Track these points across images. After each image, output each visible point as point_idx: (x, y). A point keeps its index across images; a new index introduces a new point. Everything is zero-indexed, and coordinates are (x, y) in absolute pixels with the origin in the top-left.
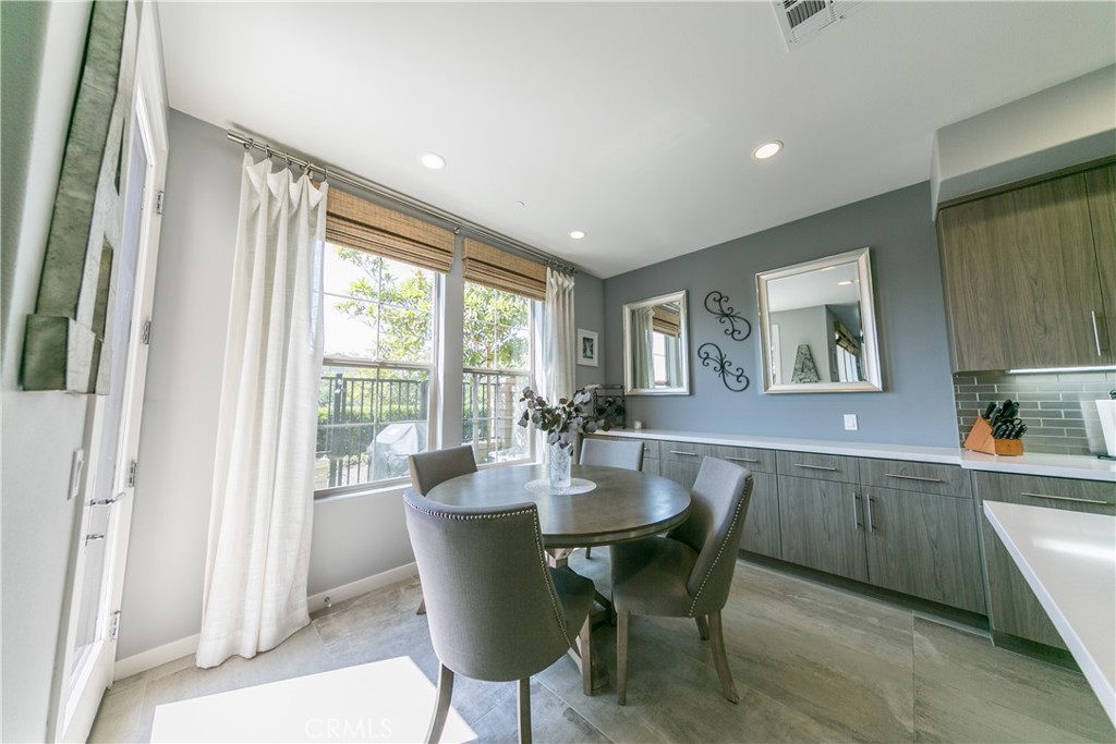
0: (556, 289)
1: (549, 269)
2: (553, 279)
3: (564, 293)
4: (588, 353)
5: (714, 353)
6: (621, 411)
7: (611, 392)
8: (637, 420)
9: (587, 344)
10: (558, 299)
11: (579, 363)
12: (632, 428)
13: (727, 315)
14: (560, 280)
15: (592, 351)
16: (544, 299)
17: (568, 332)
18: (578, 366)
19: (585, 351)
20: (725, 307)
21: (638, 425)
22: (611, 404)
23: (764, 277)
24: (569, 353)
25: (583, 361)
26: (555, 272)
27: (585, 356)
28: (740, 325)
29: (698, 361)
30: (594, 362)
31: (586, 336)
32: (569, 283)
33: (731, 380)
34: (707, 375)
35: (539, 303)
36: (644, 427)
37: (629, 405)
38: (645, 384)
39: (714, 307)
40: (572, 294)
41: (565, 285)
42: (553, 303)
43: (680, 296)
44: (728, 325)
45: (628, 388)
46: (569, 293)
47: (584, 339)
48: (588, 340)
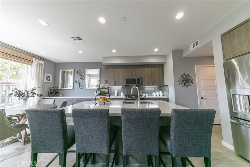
0: (36, 63)
1: (34, 58)
2: (35, 61)
3: (40, 64)
4: (48, 79)
5: (78, 82)
6: (58, 93)
8: (61, 95)
9: (48, 77)
10: (37, 66)
12: (59, 96)
13: (81, 75)
14: (38, 62)
15: (50, 79)
16: (32, 65)
17: (40, 74)
18: (44, 82)
19: (47, 79)
20: (81, 73)
21: (61, 96)
22: (54, 91)
23: (87, 70)
24: (40, 79)
26: (36, 59)
28: (83, 77)
29: (75, 83)
30: (51, 81)
33: (81, 87)
34: (76, 86)
35: (30, 66)
36: (63, 96)
37: (60, 92)
39: (79, 73)
40: (43, 65)
41: (41, 62)
42: (35, 66)
43: (73, 70)
44: (81, 77)
45: (60, 88)
46: (42, 65)
47: (47, 76)
48: (49, 76)
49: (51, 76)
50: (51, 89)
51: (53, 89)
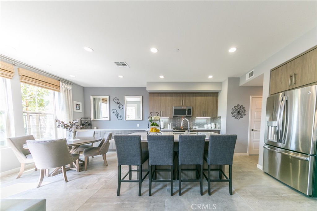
0: (64, 89)
1: (61, 82)
2: (63, 86)
3: (68, 90)
5: (115, 111)
6: (91, 125)
7: (86, 120)
8: (95, 126)
9: (77, 106)
10: (65, 91)
11: (74, 111)
13: (118, 103)
14: (66, 87)
15: (79, 108)
16: (59, 91)
17: (69, 102)
19: (77, 107)
21: (95, 128)
22: (86, 123)
23: (126, 97)
24: (70, 108)
25: (75, 110)
26: (63, 83)
27: (77, 109)
28: (121, 106)
29: (112, 113)
30: (81, 111)
32: (70, 87)
33: (119, 117)
34: (114, 116)
35: (56, 93)
36: (97, 128)
37: (93, 123)
38: (99, 117)
39: (116, 101)
40: (71, 91)
41: (68, 88)
42: (63, 93)
43: (107, 97)
44: (118, 106)
45: (92, 119)
46: (70, 90)
47: (76, 104)
48: (78, 104)
49: (81, 104)
50: (82, 120)
51: (84, 120)
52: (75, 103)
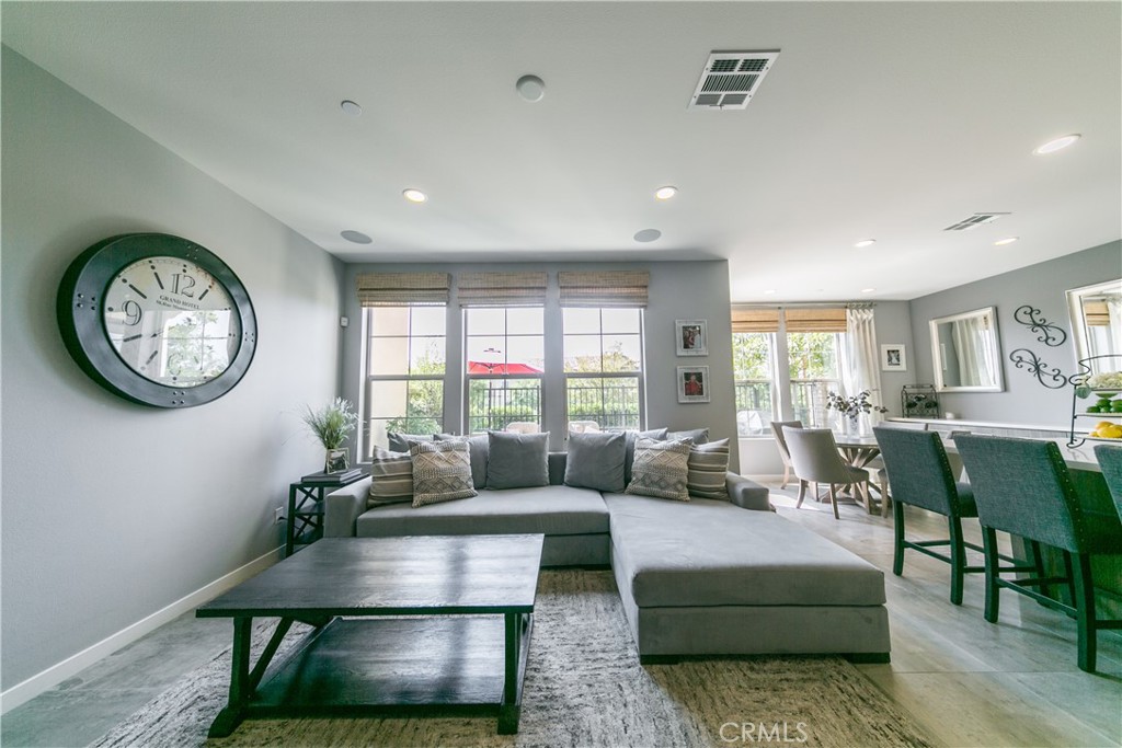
0: (855, 323)
1: (848, 311)
2: (852, 317)
3: (864, 322)
4: (895, 360)
6: (936, 405)
7: (923, 390)
8: (950, 411)
9: (892, 355)
10: (858, 328)
12: (945, 418)
13: (1039, 325)
14: (859, 316)
15: (898, 360)
16: (846, 331)
17: (869, 348)
18: (883, 372)
19: (890, 359)
20: (1037, 319)
21: (949, 415)
22: (919, 399)
23: (1076, 293)
24: (871, 364)
25: (886, 367)
26: (854, 311)
27: (891, 364)
28: (1054, 333)
29: (1010, 365)
31: (890, 349)
32: (869, 315)
33: (1047, 379)
34: (1021, 375)
35: (842, 334)
36: (958, 417)
37: (941, 400)
38: (970, 383)
39: (1027, 319)
40: (873, 322)
41: (865, 317)
42: (854, 332)
43: (989, 311)
44: (1041, 333)
45: (939, 387)
46: (869, 322)
47: (889, 351)
48: (893, 351)
49: (902, 349)
50: (909, 391)
51: (915, 391)
52: (885, 348)
